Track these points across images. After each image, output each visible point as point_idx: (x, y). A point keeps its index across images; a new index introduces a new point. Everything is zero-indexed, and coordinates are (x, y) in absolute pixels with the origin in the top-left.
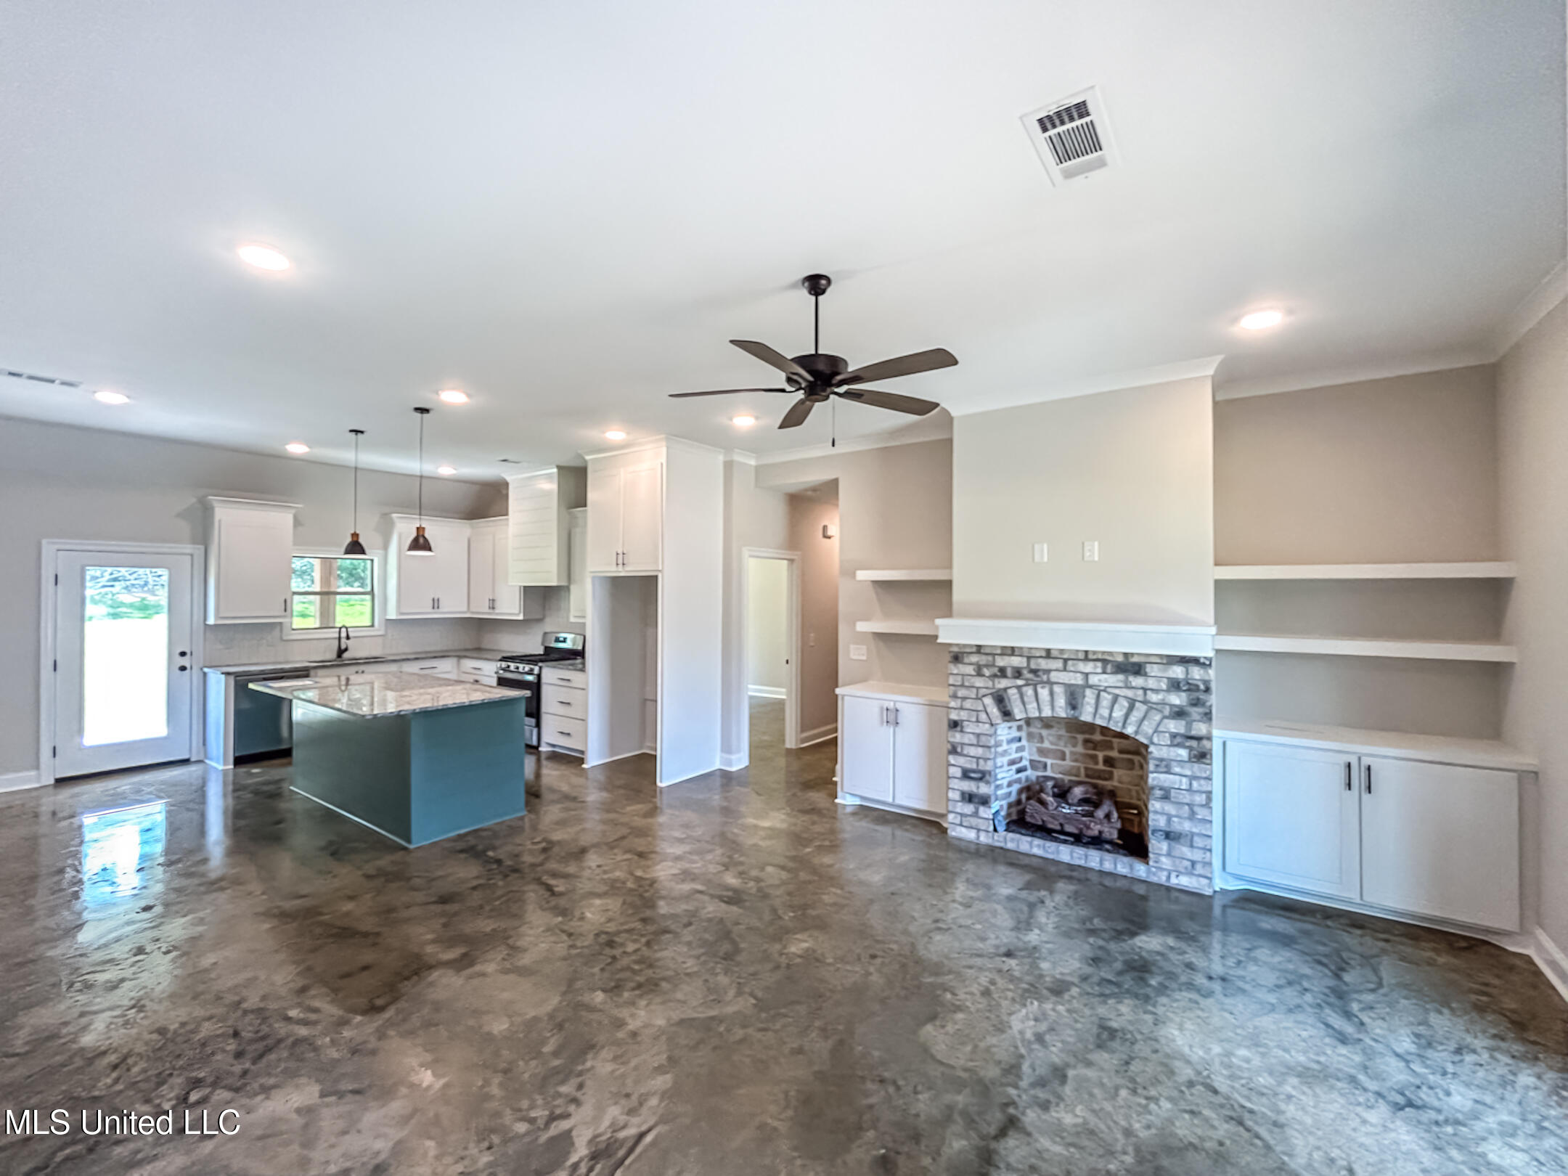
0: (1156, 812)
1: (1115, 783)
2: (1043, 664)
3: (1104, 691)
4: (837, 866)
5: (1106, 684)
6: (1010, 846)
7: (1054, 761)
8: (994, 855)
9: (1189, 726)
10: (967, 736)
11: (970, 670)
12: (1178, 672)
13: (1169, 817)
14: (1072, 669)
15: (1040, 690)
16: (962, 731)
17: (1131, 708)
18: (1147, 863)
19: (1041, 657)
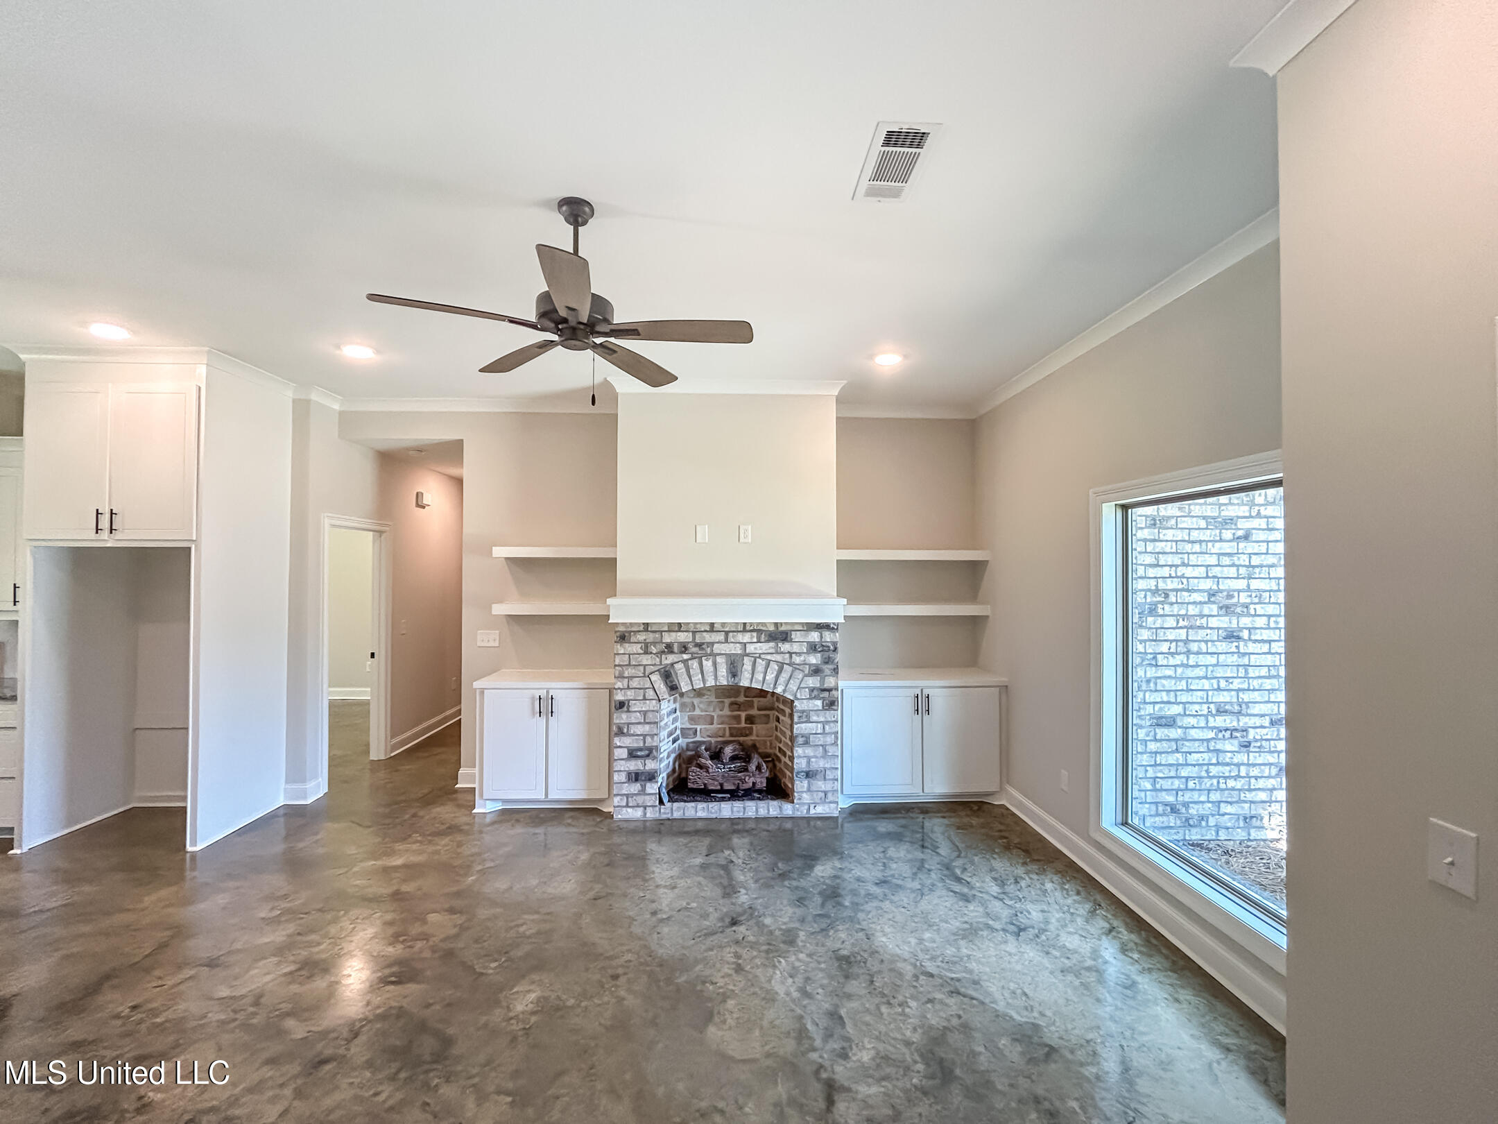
0: (799, 757)
1: (753, 738)
2: (708, 638)
3: (760, 657)
4: (517, 887)
5: (760, 652)
6: (677, 815)
7: (703, 727)
8: (662, 828)
9: (822, 681)
10: (634, 714)
11: (637, 648)
12: (814, 636)
13: (809, 758)
14: (733, 640)
15: (704, 663)
16: (628, 711)
17: (780, 670)
18: (793, 802)
19: (706, 631)
